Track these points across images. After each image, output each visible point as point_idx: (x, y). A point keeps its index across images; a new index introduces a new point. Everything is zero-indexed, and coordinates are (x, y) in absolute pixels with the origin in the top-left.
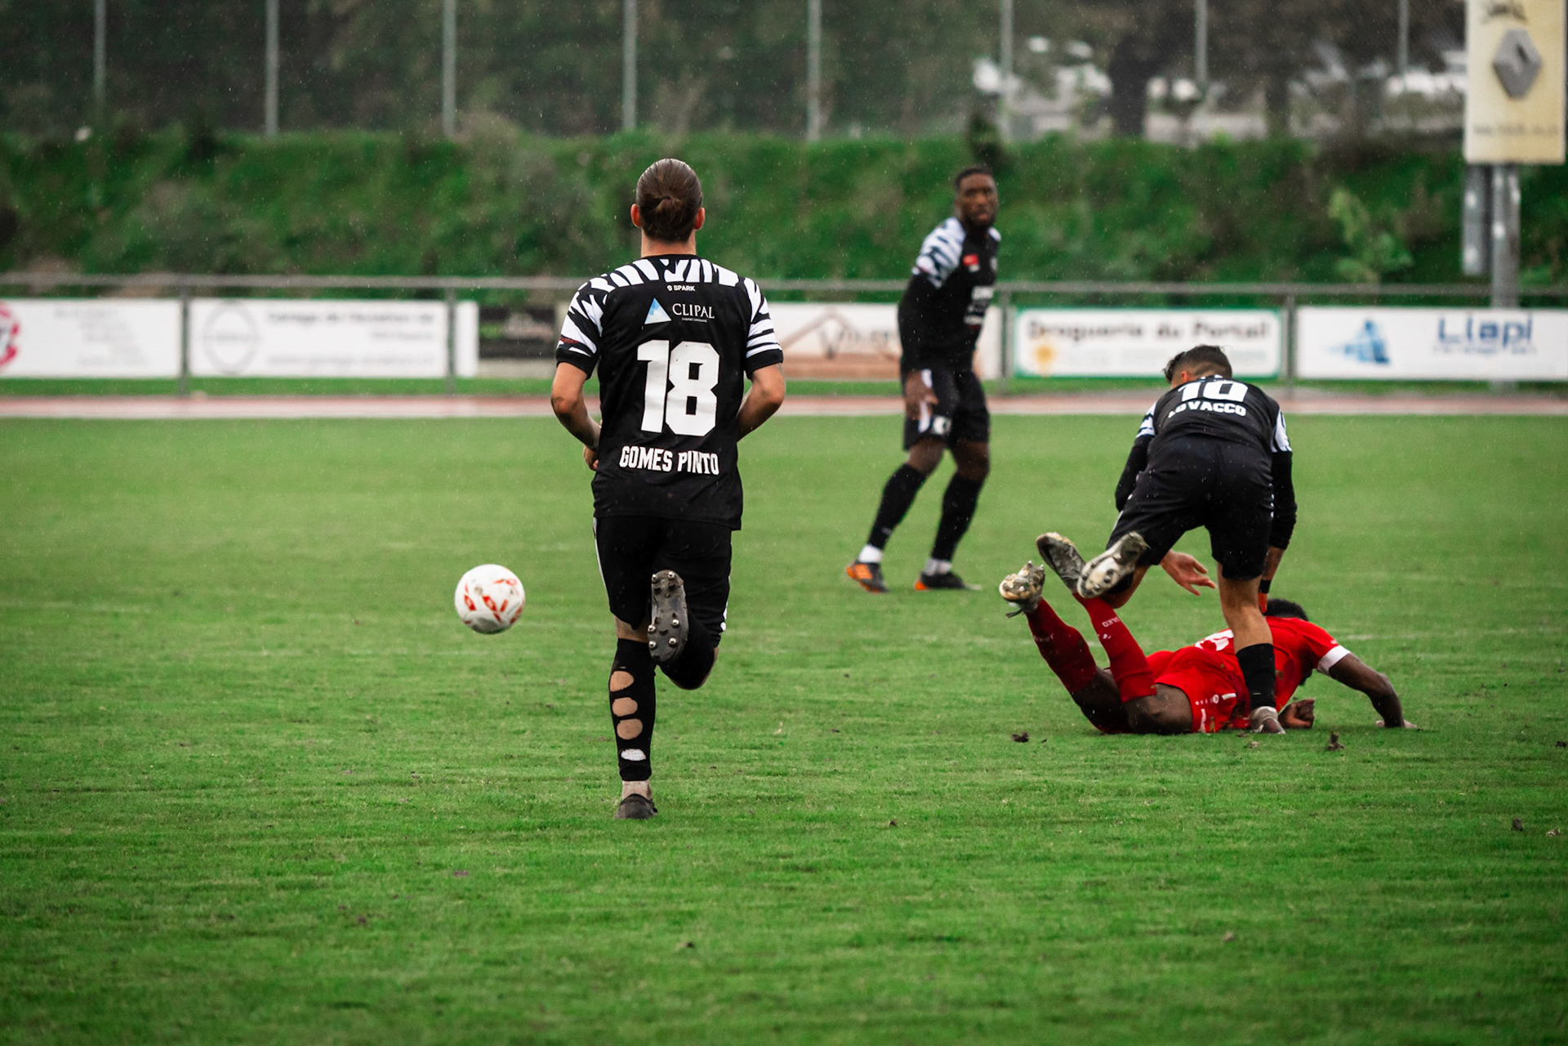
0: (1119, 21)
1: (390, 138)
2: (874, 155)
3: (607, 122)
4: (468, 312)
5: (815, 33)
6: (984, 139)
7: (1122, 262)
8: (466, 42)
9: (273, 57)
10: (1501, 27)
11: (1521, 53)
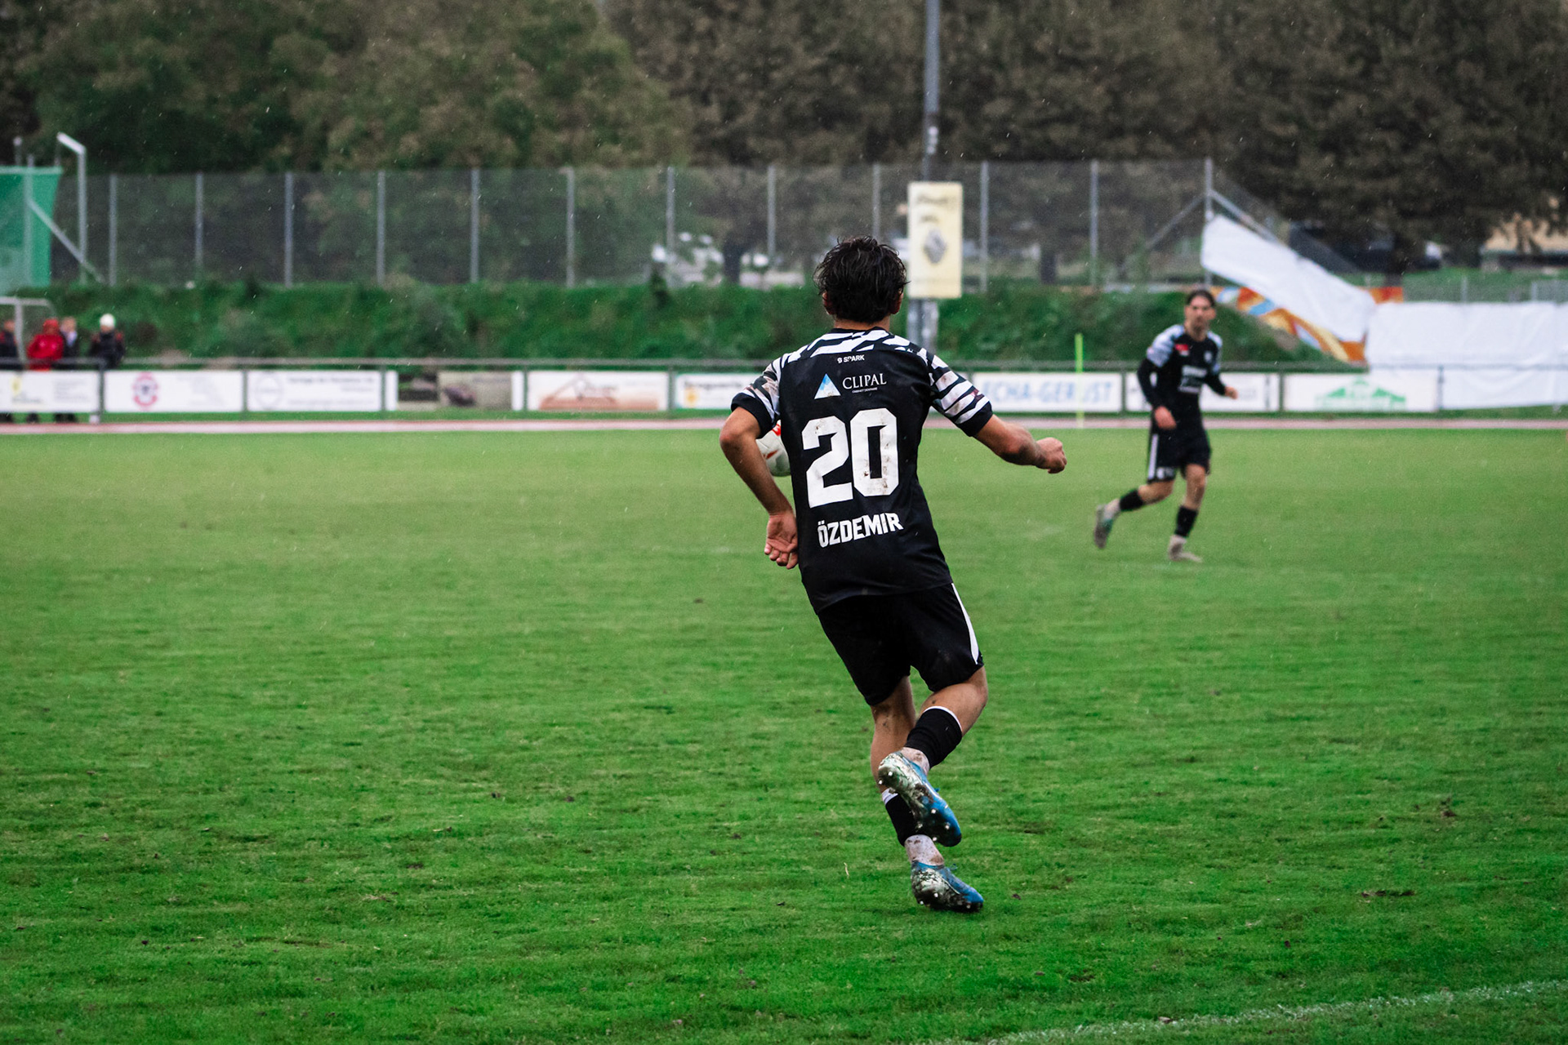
0: (726, 224)
1: (350, 287)
2: (599, 294)
3: (463, 278)
4: (392, 378)
5: (571, 231)
6: (658, 287)
7: (731, 350)
8: (390, 235)
9: (289, 245)
10: (929, 227)
11: (937, 241)
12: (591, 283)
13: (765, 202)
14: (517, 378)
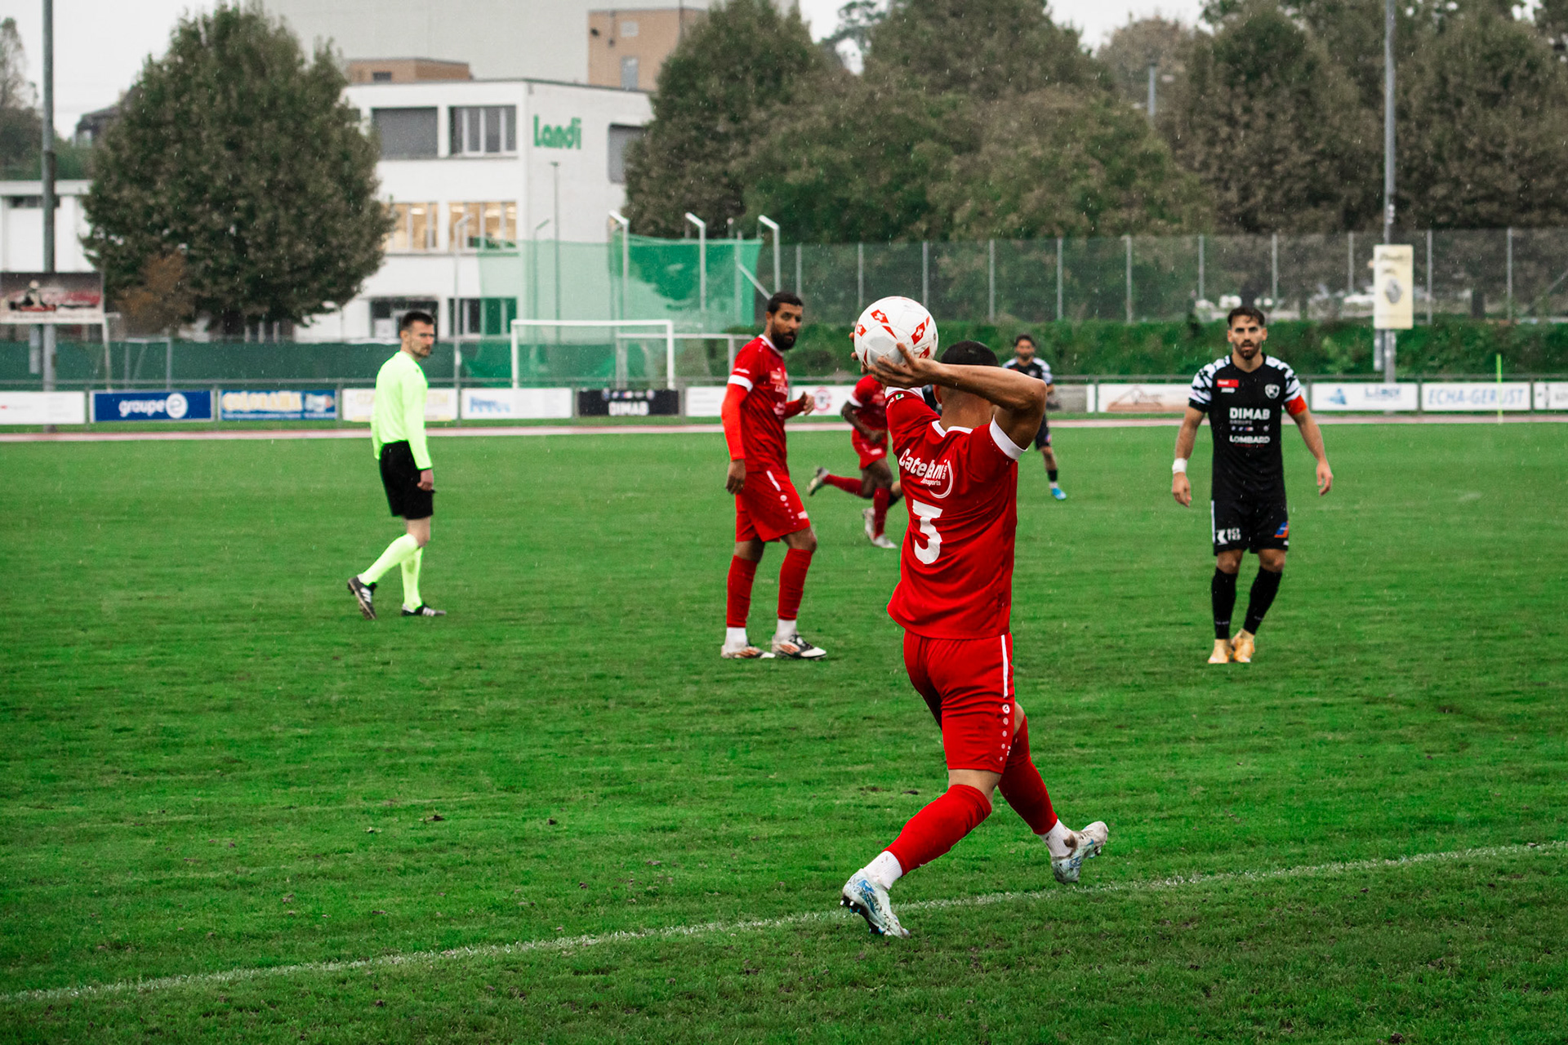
0: (1243, 276)
1: (969, 324)
2: (1152, 328)
3: (1052, 317)
5: (1129, 281)
6: (1192, 322)
8: (998, 287)
10: (1388, 277)
11: (1395, 287)
12: (1144, 320)
13: (1270, 260)
14: (1090, 388)
